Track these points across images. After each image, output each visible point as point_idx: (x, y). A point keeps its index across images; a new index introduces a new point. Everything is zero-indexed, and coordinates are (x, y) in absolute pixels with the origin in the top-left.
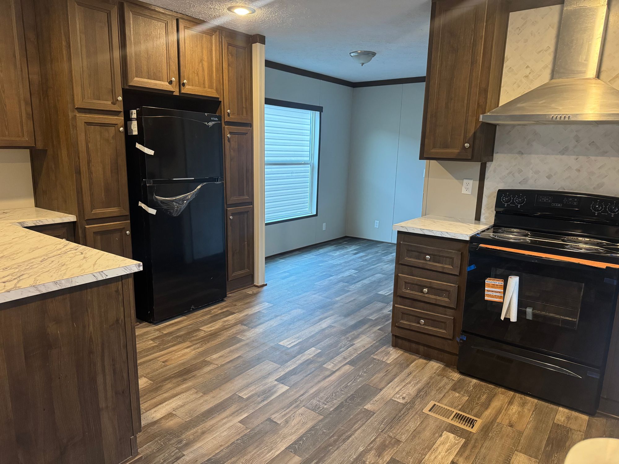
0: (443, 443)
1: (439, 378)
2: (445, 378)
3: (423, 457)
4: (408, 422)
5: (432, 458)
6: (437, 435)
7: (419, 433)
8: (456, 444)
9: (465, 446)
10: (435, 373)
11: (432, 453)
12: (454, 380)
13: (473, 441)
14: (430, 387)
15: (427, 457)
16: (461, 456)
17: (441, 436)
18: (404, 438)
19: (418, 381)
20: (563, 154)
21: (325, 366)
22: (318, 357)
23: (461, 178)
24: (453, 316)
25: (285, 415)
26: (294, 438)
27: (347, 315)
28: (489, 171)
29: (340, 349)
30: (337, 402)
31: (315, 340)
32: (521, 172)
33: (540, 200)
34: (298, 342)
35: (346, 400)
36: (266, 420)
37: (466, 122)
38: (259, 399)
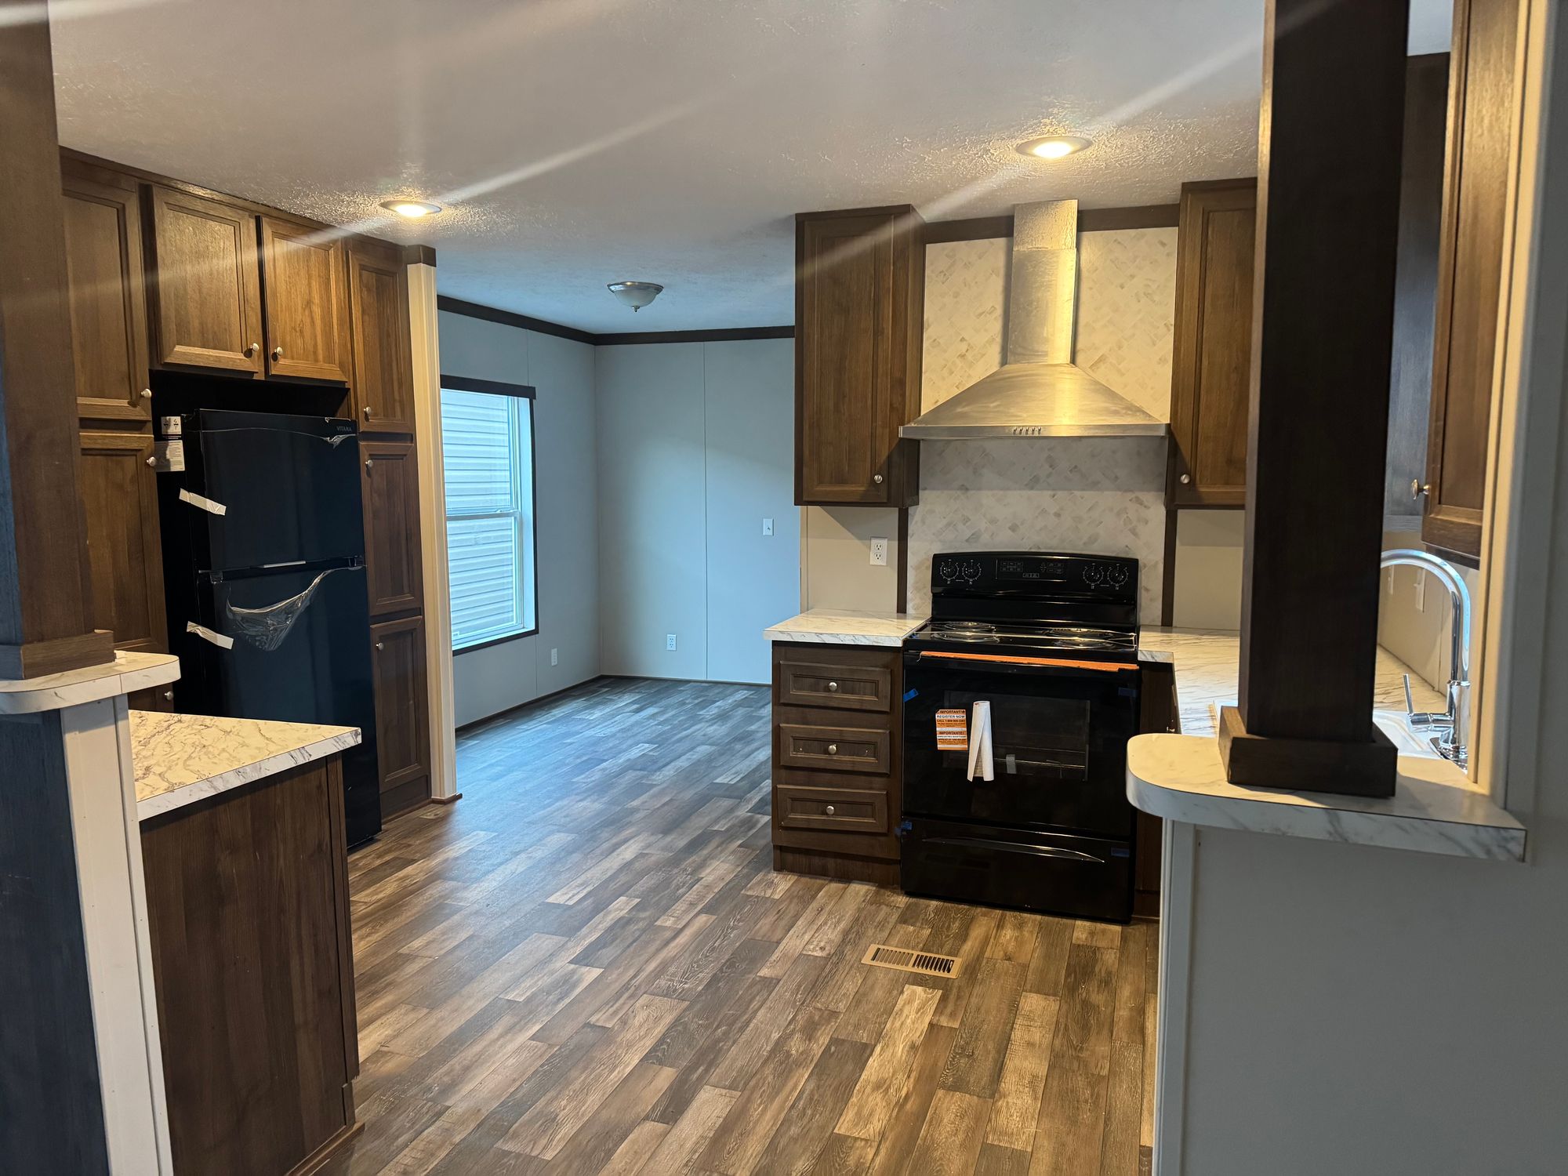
0: (909, 1002)
1: (874, 907)
2: (884, 907)
3: (882, 1027)
4: (842, 983)
5: (898, 1024)
6: (895, 992)
7: (865, 995)
8: (930, 999)
9: (944, 999)
10: (864, 901)
11: (895, 1018)
12: (898, 907)
13: (955, 991)
14: (862, 924)
15: (888, 1025)
16: (942, 1013)
17: (902, 992)
18: (842, 1006)
19: (839, 919)
20: (1032, 488)
21: (658, 923)
22: (638, 911)
23: (866, 537)
24: (884, 790)
25: (615, 1013)
26: (649, 1043)
27: (666, 832)
28: (913, 523)
29: (678, 890)
30: (705, 975)
31: (620, 883)
32: (967, 522)
33: (1004, 569)
34: (585, 892)
35: (721, 970)
36: (583, 1027)
37: (873, 436)
38: (551, 997)
